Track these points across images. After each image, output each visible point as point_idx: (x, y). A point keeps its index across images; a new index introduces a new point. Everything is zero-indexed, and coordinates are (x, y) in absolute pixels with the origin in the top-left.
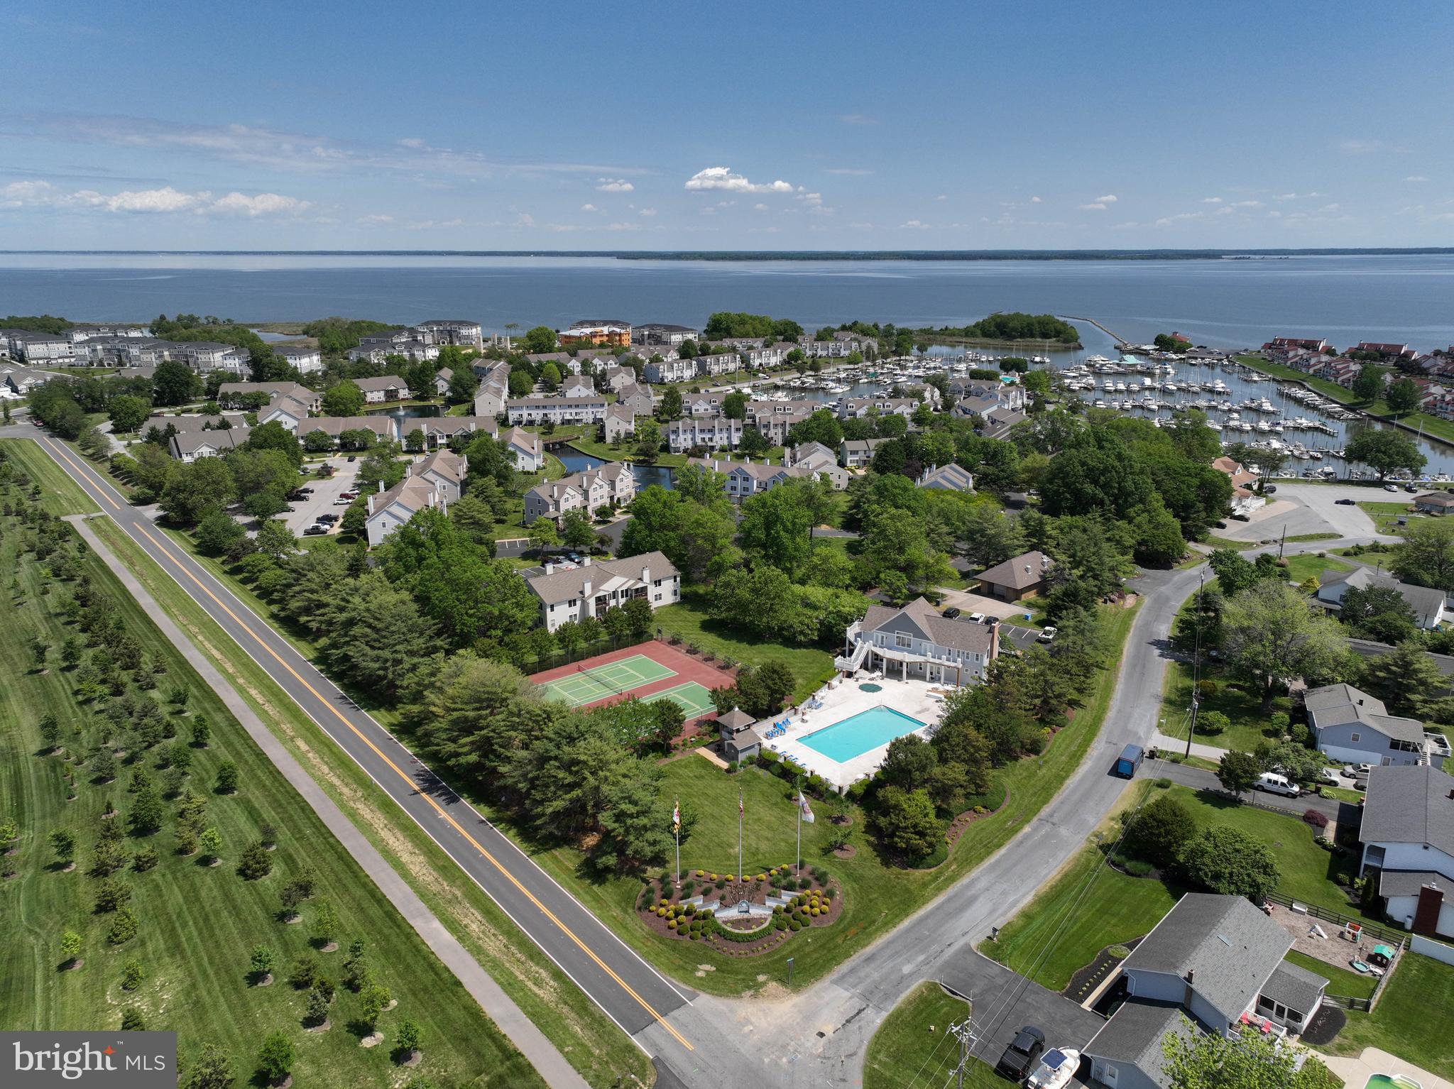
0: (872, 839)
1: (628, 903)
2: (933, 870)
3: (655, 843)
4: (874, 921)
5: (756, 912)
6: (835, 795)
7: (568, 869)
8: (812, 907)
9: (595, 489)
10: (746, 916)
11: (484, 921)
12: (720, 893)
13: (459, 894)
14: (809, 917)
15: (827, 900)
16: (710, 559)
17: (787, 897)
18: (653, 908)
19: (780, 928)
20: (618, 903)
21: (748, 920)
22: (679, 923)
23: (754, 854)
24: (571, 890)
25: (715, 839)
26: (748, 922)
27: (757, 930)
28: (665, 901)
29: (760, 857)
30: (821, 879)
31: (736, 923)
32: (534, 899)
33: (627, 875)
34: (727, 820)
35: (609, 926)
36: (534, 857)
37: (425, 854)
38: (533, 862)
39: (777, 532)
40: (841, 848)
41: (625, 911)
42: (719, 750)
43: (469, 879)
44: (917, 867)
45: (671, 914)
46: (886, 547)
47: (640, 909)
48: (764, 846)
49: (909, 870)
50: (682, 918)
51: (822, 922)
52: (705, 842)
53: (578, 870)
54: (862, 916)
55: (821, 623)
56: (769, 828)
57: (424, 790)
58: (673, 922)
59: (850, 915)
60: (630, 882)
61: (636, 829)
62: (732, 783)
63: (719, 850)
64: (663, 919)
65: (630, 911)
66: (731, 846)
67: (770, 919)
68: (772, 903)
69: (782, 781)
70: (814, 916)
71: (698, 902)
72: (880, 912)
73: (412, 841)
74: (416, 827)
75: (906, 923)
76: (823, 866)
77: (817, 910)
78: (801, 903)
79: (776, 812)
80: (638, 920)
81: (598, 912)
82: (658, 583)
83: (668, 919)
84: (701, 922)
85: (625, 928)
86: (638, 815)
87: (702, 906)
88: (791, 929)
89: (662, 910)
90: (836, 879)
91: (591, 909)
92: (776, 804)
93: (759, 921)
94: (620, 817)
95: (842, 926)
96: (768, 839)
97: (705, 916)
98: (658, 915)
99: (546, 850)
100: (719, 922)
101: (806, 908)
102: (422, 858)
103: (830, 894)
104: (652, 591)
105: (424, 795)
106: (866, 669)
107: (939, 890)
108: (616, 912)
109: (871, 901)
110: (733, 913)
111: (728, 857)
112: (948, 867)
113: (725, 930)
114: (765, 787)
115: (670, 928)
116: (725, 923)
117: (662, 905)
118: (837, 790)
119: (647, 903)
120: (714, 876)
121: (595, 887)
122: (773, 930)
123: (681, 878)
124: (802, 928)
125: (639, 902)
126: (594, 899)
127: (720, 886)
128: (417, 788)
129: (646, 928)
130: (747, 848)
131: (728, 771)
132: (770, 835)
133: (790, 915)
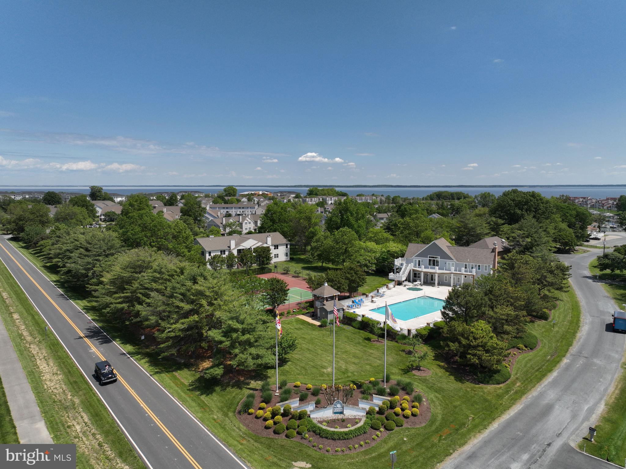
0: (442, 364)
1: (229, 408)
2: (501, 385)
3: (258, 357)
4: (464, 424)
5: (349, 412)
6: (404, 337)
7: (182, 384)
8: (403, 410)
9: (246, 223)
10: (340, 416)
11: (89, 423)
12: (316, 398)
13: (77, 401)
14: (401, 418)
15: (417, 404)
16: (307, 230)
17: (378, 401)
18: (251, 411)
19: (375, 428)
20: (221, 409)
21: (343, 420)
22: (275, 423)
23: (344, 373)
24: (180, 398)
25: (312, 363)
26: (343, 422)
27: (353, 428)
28: (263, 405)
29: (350, 374)
30: (407, 389)
31: (331, 423)
32: (143, 405)
33: (233, 387)
34: (320, 352)
35: (208, 427)
36: (156, 377)
37: (64, 373)
38: (154, 379)
39: (348, 217)
40: (418, 368)
41: (226, 415)
42: (314, 316)
43: (92, 389)
44: (488, 383)
45: (268, 414)
46: (409, 234)
47: (239, 412)
48: (352, 368)
49: (481, 385)
50: (279, 418)
51: (414, 423)
52: (303, 365)
53: (190, 385)
54: (451, 419)
55: (377, 259)
56: (355, 356)
57: (87, 337)
58: (270, 422)
59: (440, 417)
60: (233, 393)
61: (240, 343)
62: (324, 332)
63: (314, 370)
64: (260, 421)
65: (231, 414)
66: (324, 367)
67: (364, 419)
68: (365, 406)
69: (362, 331)
70: (406, 417)
71: (294, 404)
72: (467, 416)
73: (59, 366)
74: (68, 356)
75: (495, 426)
76: (405, 379)
77: (408, 412)
78: (392, 406)
79: (360, 347)
80: (237, 422)
81: (200, 415)
82: (276, 247)
83: (265, 420)
84: (297, 422)
85: (224, 428)
86: (244, 332)
87: (298, 408)
88: (386, 428)
89: (261, 412)
90: (419, 389)
91: (194, 412)
92: (359, 343)
93: (354, 421)
94: (228, 332)
95: (434, 428)
96: (354, 363)
97: (301, 416)
98: (257, 417)
99: (167, 372)
100: (315, 421)
101: (398, 410)
102: (60, 377)
103: (418, 399)
104: (273, 251)
105: (86, 340)
106: (409, 281)
107: (514, 401)
108: (218, 415)
109: (455, 407)
110: (327, 413)
111: (322, 375)
112: (514, 383)
113: (320, 429)
114: (349, 334)
115: (267, 428)
116: (321, 422)
117: (260, 409)
118: (406, 333)
119: (247, 406)
120: (310, 386)
121: (203, 397)
122: (368, 429)
123: (280, 388)
124: (396, 429)
125: (239, 408)
126: (199, 405)
127: (315, 393)
128: (82, 335)
129: (244, 428)
130: (338, 369)
131: (320, 326)
132: (356, 361)
133: (383, 417)
